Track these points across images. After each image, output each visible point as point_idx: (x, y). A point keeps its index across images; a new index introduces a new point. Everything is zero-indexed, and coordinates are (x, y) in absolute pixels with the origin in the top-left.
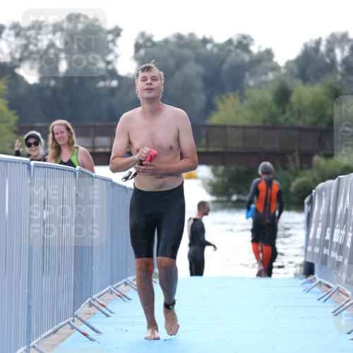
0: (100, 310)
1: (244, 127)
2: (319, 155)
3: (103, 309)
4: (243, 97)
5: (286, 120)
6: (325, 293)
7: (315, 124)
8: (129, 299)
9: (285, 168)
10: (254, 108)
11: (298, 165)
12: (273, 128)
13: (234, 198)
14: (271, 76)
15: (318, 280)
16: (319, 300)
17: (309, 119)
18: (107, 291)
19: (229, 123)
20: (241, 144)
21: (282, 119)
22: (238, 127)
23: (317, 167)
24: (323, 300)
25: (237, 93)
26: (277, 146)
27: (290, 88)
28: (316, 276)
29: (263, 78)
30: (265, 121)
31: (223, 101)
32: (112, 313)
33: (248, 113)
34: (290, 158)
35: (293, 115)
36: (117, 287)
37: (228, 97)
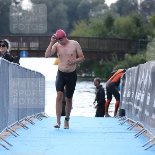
0: (12, 134)
1: (89, 38)
2: (128, 53)
3: (14, 133)
4: (88, 22)
5: (111, 35)
6: (131, 126)
7: (126, 37)
8: (27, 128)
9: (110, 60)
10: (94, 28)
11: (117, 58)
12: (104, 39)
13: (83, 75)
14: (103, 11)
15: (127, 119)
16: (127, 129)
17: (123, 34)
18: (16, 124)
19: (81, 36)
20: (87, 47)
21: (109, 34)
22: (85, 38)
23: (127, 60)
24: (130, 129)
25: (85, 20)
26: (106, 48)
27: (113, 18)
28: (126, 116)
29: (99, 12)
30: (100, 35)
31: (78, 24)
32: (18, 135)
33: (91, 31)
34: (112, 54)
35: (114, 32)
36: (21, 121)
37: (80, 22)
